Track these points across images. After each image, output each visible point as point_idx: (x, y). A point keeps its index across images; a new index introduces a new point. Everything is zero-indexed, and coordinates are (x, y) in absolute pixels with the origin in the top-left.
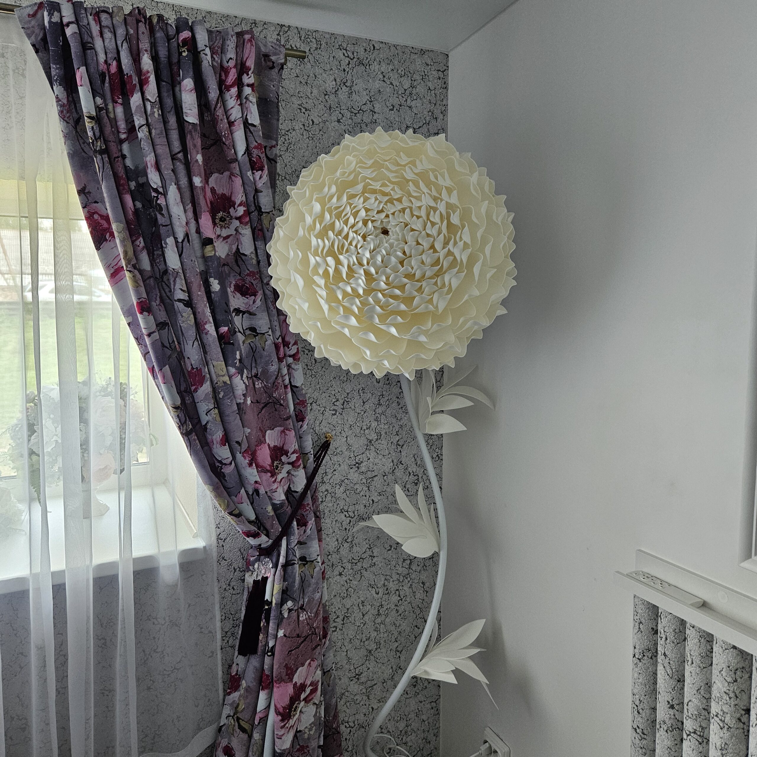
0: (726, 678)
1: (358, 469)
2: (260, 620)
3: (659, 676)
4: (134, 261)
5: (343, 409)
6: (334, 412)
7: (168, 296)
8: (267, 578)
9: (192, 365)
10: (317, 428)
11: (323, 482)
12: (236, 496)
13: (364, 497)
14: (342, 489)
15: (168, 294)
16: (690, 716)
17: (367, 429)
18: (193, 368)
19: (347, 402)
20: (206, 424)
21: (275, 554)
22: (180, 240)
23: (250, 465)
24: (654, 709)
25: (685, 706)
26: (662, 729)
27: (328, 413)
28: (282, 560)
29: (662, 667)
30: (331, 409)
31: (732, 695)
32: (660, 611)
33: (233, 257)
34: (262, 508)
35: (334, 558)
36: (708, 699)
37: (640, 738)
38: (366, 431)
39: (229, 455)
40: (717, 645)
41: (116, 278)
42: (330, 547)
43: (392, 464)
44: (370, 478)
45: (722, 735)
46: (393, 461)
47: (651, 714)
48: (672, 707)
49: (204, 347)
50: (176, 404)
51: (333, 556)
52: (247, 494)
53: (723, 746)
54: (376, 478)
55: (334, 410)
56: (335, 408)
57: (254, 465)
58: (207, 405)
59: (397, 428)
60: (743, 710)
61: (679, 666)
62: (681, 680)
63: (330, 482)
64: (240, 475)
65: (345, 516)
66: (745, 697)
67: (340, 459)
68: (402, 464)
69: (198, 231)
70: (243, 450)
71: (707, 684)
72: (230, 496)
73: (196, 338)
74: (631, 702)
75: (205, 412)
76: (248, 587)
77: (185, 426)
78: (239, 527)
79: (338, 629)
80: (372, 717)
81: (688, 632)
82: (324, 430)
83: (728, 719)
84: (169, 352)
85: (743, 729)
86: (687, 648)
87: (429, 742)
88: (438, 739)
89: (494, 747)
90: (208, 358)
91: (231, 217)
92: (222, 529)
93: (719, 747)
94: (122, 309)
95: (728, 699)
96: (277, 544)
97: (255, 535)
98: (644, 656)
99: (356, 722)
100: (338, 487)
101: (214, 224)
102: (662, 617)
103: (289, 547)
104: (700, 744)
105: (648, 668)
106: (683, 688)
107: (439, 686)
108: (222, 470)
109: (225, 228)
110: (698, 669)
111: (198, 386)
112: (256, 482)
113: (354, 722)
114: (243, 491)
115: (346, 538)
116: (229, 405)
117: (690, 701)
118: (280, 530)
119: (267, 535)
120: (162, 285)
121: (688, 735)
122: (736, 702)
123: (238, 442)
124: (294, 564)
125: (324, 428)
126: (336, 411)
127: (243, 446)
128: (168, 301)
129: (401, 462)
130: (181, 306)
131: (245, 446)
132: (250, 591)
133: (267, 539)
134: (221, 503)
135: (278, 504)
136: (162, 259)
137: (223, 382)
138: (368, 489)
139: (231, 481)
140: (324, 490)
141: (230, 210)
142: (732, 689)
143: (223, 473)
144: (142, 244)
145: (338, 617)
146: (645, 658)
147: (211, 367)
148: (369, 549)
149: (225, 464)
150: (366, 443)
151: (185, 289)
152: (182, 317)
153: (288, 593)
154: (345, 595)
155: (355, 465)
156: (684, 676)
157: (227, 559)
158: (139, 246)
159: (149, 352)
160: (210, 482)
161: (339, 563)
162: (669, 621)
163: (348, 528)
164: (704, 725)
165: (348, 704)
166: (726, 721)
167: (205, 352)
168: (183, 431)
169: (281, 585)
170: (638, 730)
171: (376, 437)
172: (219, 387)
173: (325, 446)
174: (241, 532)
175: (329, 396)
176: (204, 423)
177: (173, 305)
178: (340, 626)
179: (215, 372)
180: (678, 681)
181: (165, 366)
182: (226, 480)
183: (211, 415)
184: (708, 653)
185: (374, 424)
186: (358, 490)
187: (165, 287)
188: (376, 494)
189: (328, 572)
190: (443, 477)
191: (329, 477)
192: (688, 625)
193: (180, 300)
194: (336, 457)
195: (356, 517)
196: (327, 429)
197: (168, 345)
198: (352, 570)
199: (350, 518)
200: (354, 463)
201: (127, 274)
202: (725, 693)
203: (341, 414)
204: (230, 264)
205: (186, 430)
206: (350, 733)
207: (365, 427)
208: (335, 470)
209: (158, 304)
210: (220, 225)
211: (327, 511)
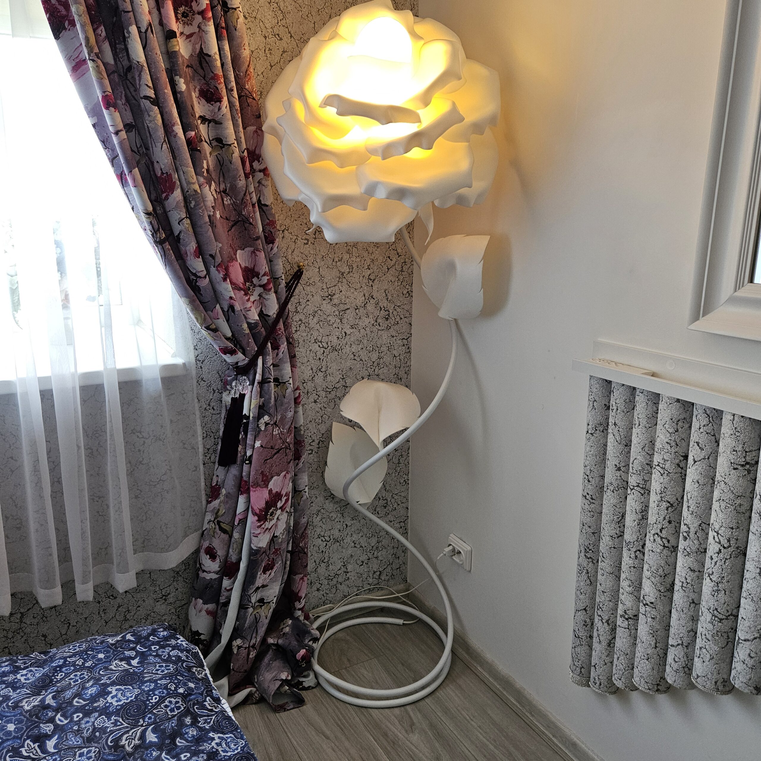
0: (669, 430)
1: (331, 301)
2: (240, 433)
3: (609, 444)
4: (96, 50)
5: (315, 238)
6: (306, 242)
7: (133, 97)
8: (244, 395)
9: (161, 169)
10: (290, 257)
11: (297, 312)
12: (212, 311)
13: (337, 329)
14: (315, 320)
15: (134, 93)
16: (635, 472)
17: (339, 261)
18: (162, 173)
19: (319, 231)
20: (179, 234)
21: (252, 372)
22: (143, 30)
23: (225, 280)
24: (603, 477)
25: (631, 465)
26: (609, 490)
27: (300, 242)
28: (258, 377)
29: (612, 436)
30: (303, 238)
31: (673, 444)
32: (613, 386)
33: (197, 58)
34: (238, 325)
35: (309, 386)
36: (651, 455)
37: (589, 503)
38: (338, 263)
39: (204, 269)
40: (663, 402)
41: (78, 72)
42: (305, 375)
43: (363, 298)
44: (343, 311)
45: (662, 481)
46: (364, 295)
47: (600, 481)
48: (619, 469)
49: (173, 151)
50: (149, 210)
51: (308, 384)
52: (223, 311)
53: (662, 490)
54: (349, 311)
55: (306, 239)
56: (308, 237)
57: (228, 280)
58: (179, 214)
59: (368, 262)
60: (682, 456)
61: (627, 432)
62: (628, 445)
63: (304, 311)
64: (215, 291)
65: (319, 346)
66: (684, 444)
67: (313, 290)
68: (374, 299)
69: (161, 23)
70: (216, 264)
71: (651, 442)
72: (206, 311)
73: (165, 141)
74: (582, 474)
75: (178, 221)
76: (226, 406)
77: (159, 234)
78: (217, 343)
79: (314, 452)
80: (346, 533)
81: (637, 398)
82: (297, 259)
83: (668, 465)
84: (138, 157)
85: (681, 473)
86: (635, 414)
87: (398, 557)
88: (406, 555)
89: (457, 548)
90: (178, 163)
91: (194, 12)
92: (200, 351)
93: (658, 491)
94: (86, 108)
95: (669, 447)
96: (253, 363)
97: (232, 352)
98: (596, 430)
99: (331, 537)
100: (312, 317)
101: (177, 19)
102: (614, 391)
103: (265, 366)
104: (642, 495)
105: (600, 440)
106: (629, 452)
107: (407, 508)
108: (197, 284)
109: (188, 25)
110: (644, 429)
111: (168, 193)
112: (231, 298)
113: (330, 537)
114: (218, 306)
115: (320, 367)
116: (200, 216)
117: (636, 459)
118: (256, 349)
119: (244, 354)
120: (126, 83)
121: (632, 490)
122: (676, 450)
123: (211, 256)
124: (271, 382)
125: (296, 258)
126: (308, 240)
127: (217, 260)
128: (134, 101)
129: (372, 297)
130: (147, 103)
131: (219, 259)
132: (228, 409)
133: (244, 357)
134: (198, 317)
135: (253, 323)
136: (125, 54)
137: (194, 190)
138: (341, 321)
139: (208, 295)
140: (298, 319)
141: (192, 4)
142: (673, 439)
143: (198, 286)
144: (104, 34)
145: (313, 441)
146: (598, 432)
147: (181, 173)
148: (343, 379)
149: (200, 277)
150: (338, 275)
151: (150, 85)
152: (149, 116)
153: (265, 409)
154: (320, 421)
155: (327, 297)
156: (631, 441)
157: (206, 380)
158: (100, 35)
159: (118, 156)
160: (185, 294)
161: (314, 390)
162: (620, 393)
163: (322, 358)
164: (646, 479)
165: (324, 520)
166: (666, 467)
167: (174, 157)
168: (157, 238)
169: (258, 400)
170: (588, 496)
171: (348, 270)
172: (190, 196)
173: (298, 275)
174: (218, 349)
175: (301, 225)
176: (176, 233)
177: (139, 105)
178: (316, 450)
179: (186, 179)
180: (626, 446)
181: (134, 168)
182: (201, 294)
183: (183, 224)
184: (654, 414)
185: (346, 257)
186: (331, 322)
187: (129, 84)
188: (349, 326)
189: (304, 399)
190: (413, 313)
191: (303, 306)
192: (638, 393)
193: (146, 98)
194: (309, 288)
195: (330, 348)
196: (299, 258)
197: (136, 150)
198: (326, 398)
199: (323, 349)
200: (327, 294)
201: (90, 64)
202: (667, 443)
203: (313, 244)
204: (195, 67)
205: (160, 238)
206: (326, 546)
207: (336, 259)
208: (308, 301)
209: (124, 103)
210: (183, 20)
211: (301, 341)
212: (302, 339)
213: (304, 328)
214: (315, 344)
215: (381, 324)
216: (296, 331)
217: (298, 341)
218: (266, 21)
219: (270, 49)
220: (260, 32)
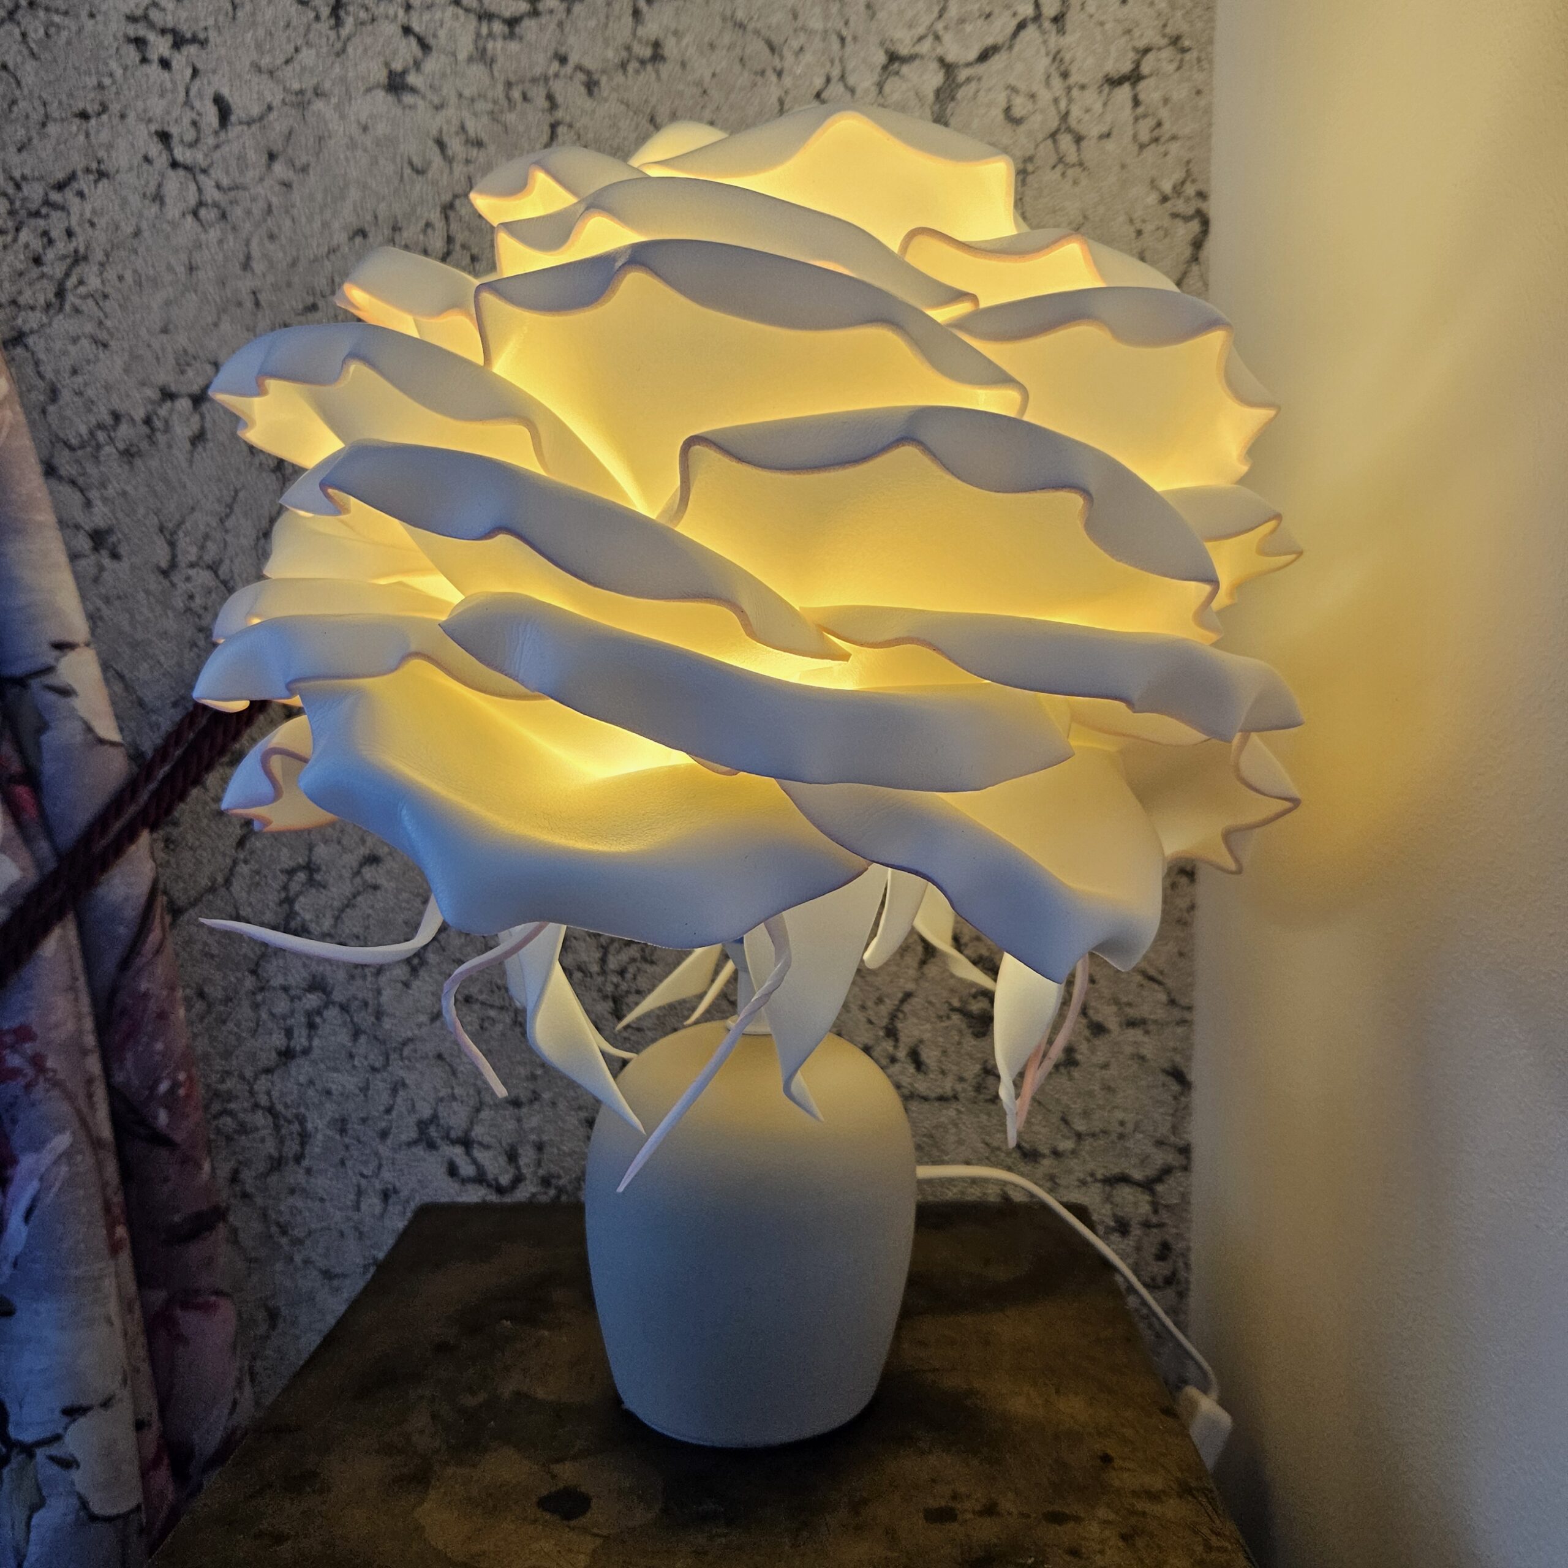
211: (318, 1123)
212: (331, 1109)
213: (343, 1037)
214: (420, 1151)
215: (929, 1056)
216: (287, 1055)
217: (302, 1120)
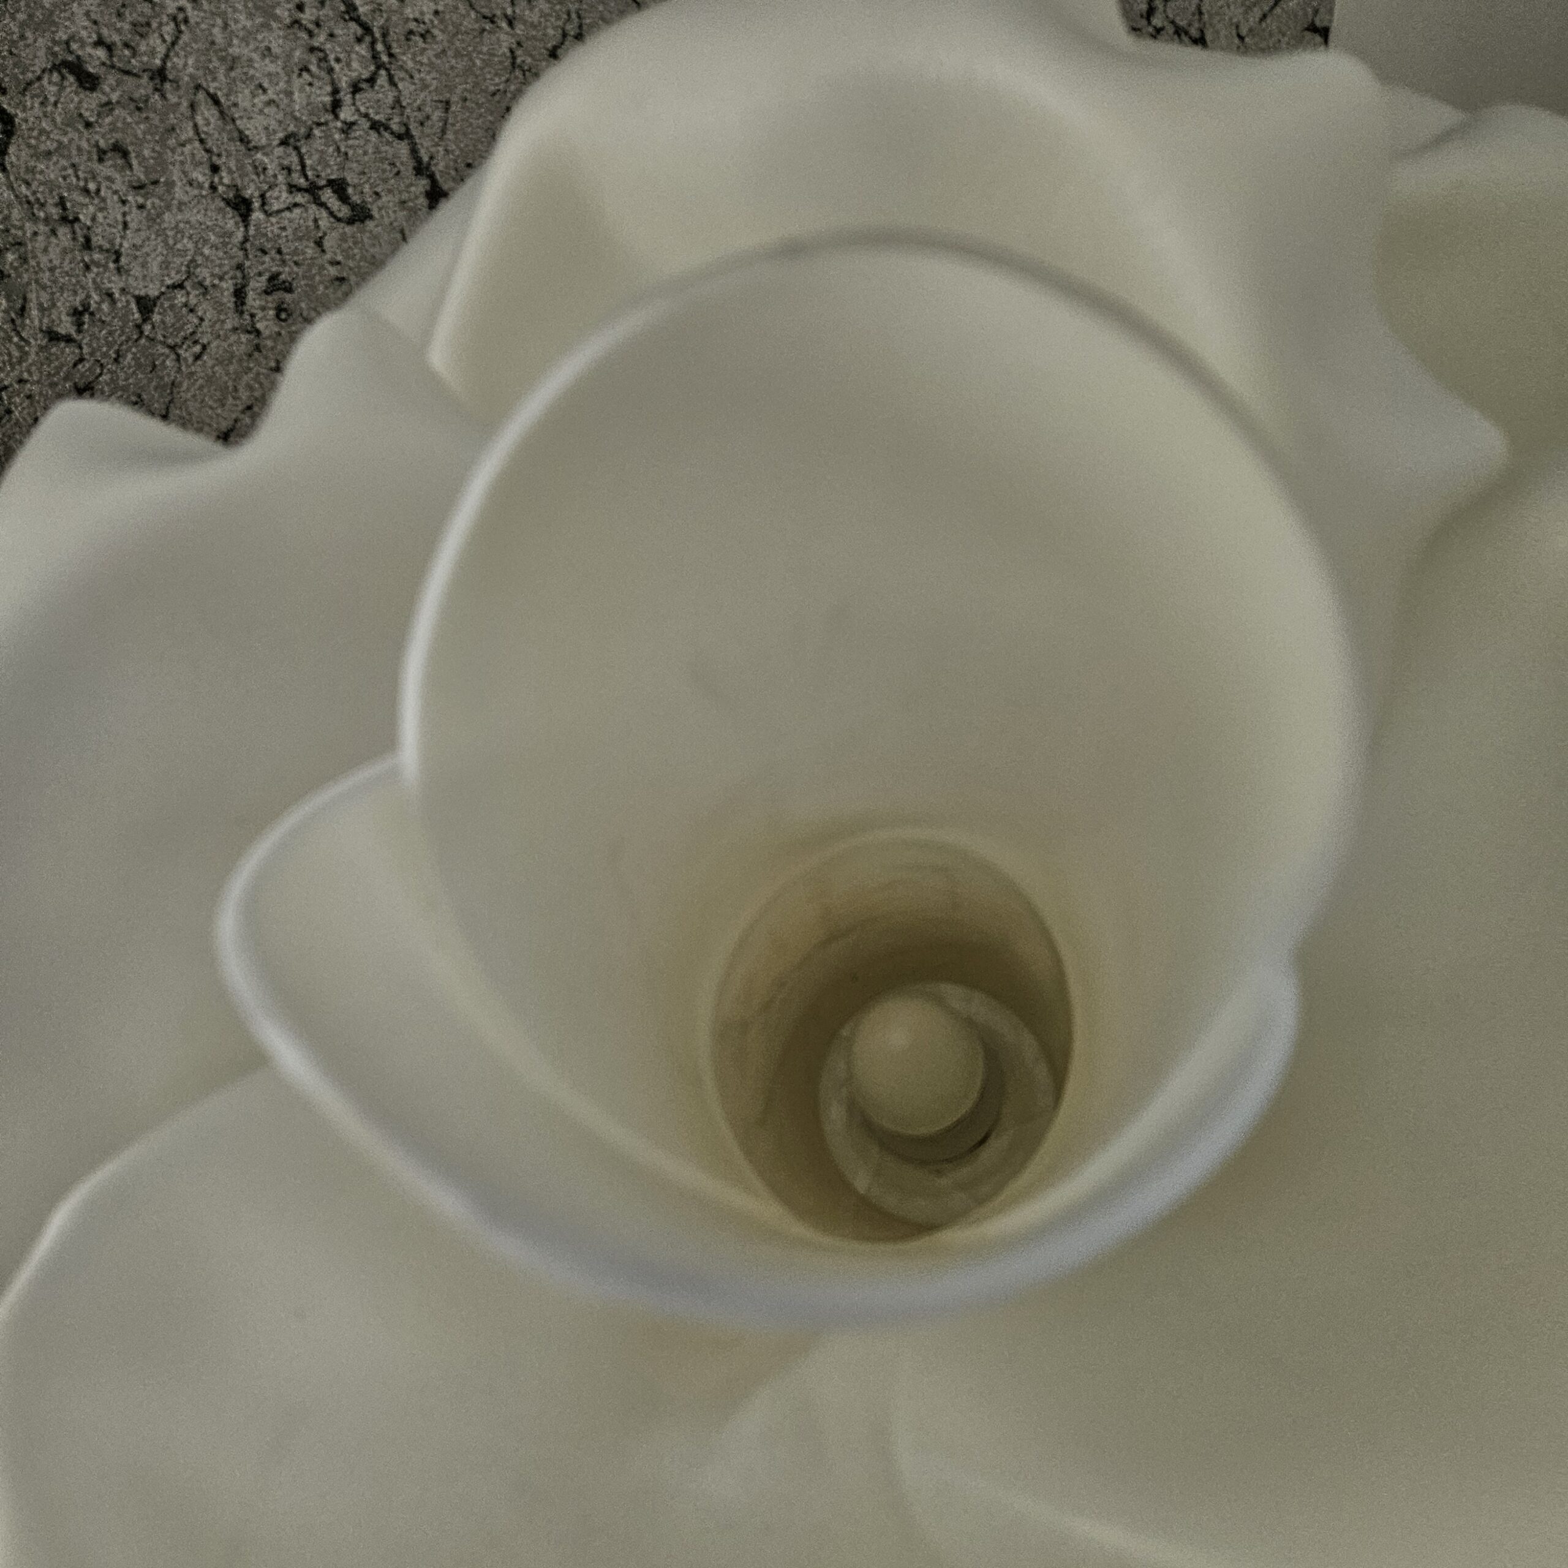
218: (243, 98)
219: (275, 284)
220: (200, 175)
